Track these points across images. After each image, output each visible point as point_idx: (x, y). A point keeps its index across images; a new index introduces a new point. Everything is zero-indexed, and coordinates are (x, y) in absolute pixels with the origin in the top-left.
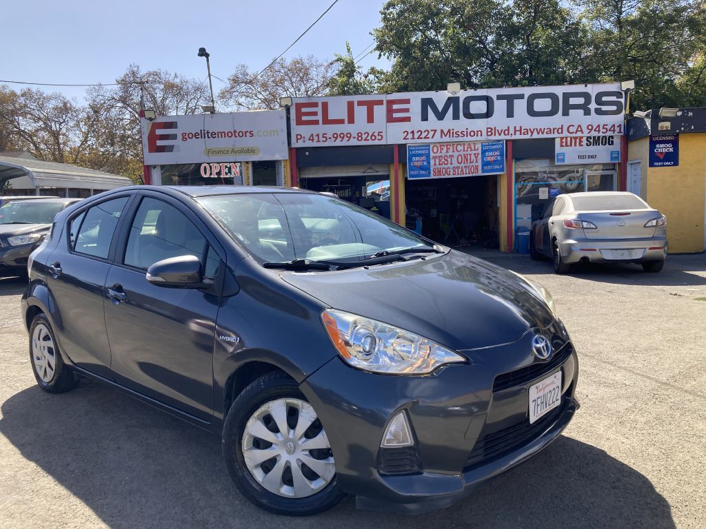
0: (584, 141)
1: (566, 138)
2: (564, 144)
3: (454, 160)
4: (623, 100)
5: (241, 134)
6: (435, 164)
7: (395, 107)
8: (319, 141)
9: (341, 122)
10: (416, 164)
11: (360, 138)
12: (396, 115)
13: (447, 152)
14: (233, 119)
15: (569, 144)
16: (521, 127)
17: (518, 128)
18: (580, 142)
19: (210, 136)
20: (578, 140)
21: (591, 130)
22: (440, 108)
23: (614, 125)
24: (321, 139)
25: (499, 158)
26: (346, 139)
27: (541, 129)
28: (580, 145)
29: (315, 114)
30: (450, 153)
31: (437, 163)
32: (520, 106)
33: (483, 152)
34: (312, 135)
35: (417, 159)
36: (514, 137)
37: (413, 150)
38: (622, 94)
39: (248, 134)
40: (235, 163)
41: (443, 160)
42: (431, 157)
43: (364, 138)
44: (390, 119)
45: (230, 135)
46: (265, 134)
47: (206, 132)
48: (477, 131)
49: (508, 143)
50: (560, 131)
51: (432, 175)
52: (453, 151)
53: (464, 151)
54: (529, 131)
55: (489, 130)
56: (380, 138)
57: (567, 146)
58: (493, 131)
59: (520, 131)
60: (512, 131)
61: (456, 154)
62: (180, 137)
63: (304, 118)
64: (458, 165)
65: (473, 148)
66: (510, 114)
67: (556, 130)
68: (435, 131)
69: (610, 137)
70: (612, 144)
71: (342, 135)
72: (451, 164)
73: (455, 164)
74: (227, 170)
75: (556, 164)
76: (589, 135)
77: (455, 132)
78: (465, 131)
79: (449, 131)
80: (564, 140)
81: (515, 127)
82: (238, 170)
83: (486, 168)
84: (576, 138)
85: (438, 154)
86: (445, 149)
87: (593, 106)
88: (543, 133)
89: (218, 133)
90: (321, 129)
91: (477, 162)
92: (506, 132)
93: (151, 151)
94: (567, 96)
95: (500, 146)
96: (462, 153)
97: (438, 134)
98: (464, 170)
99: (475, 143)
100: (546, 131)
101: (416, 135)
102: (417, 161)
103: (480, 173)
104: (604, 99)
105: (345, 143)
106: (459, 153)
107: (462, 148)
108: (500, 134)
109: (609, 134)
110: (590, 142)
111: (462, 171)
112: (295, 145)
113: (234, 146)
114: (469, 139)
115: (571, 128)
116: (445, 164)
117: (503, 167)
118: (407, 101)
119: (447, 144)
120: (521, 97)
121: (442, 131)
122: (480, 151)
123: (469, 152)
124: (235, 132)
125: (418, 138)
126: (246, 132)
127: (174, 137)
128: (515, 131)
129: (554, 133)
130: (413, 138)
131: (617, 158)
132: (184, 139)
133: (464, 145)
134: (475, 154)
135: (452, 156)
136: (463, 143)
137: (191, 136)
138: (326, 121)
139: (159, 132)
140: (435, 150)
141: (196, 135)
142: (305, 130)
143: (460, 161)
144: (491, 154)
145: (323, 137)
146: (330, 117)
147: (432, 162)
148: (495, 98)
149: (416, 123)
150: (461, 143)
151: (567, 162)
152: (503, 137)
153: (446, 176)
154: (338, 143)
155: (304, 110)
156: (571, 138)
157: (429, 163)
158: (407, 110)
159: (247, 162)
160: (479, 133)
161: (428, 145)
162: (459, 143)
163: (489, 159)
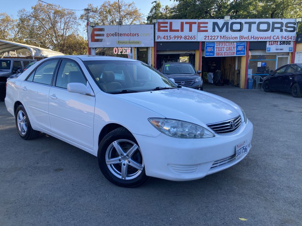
0: (279, 43)
1: (272, 41)
2: (270, 44)
3: (225, 49)
4: (296, 26)
5: (133, 35)
6: (217, 51)
7: (201, 25)
8: (167, 39)
9: (178, 31)
10: (209, 50)
11: (185, 38)
12: (201, 29)
13: (222, 46)
14: (130, 28)
15: (272, 44)
16: (254, 36)
17: (252, 37)
18: (277, 43)
19: (119, 35)
20: (276, 42)
21: (283, 38)
22: (221, 26)
23: (292, 37)
24: (168, 38)
25: (243, 49)
26: (179, 38)
27: (262, 37)
28: (277, 44)
29: (166, 27)
30: (223, 46)
31: (218, 50)
32: (254, 27)
33: (237, 46)
34: (165, 36)
35: (209, 48)
36: (251, 40)
37: (208, 44)
38: (295, 23)
39: (136, 35)
40: (128, 47)
41: (220, 49)
42: (215, 47)
43: (187, 39)
44: (199, 31)
45: (128, 35)
46: (144, 35)
47: (117, 33)
48: (236, 37)
49: (248, 43)
50: (270, 38)
51: (215, 55)
52: (225, 45)
53: (229, 45)
54: (257, 38)
55: (241, 37)
56: (194, 38)
57: (271, 44)
58: (242, 37)
59: (253, 38)
60: (250, 38)
61: (226, 47)
62: (105, 35)
63: (161, 29)
64: (227, 51)
65: (233, 44)
66: (250, 30)
67: (268, 38)
68: (218, 36)
69: (289, 41)
70: (290, 44)
71: (178, 37)
72: (223, 51)
73: (225, 51)
74: (125, 51)
75: (267, 52)
76: (281, 40)
77: (226, 37)
78: (231, 37)
79: (224, 36)
80: (271, 42)
81: (251, 36)
82: (130, 51)
83: (238, 53)
84: (275, 41)
85: (218, 46)
86: (221, 44)
87: (284, 28)
88: (263, 39)
89: (123, 34)
90: (169, 34)
91: (234, 50)
92: (248, 38)
93: (92, 41)
94: (274, 23)
95: (244, 44)
96: (228, 46)
97: (219, 37)
98: (229, 53)
99: (234, 42)
100: (264, 38)
101: (210, 38)
102: (209, 49)
103: (235, 55)
104: (289, 25)
105: (179, 40)
106: (227, 46)
107: (228, 44)
108: (245, 39)
109: (290, 40)
110: (281, 43)
111: (228, 54)
112: (157, 40)
113: (130, 40)
114: (232, 40)
115: (274, 37)
116: (221, 51)
117: (245, 53)
118: (207, 23)
119: (222, 42)
120: (255, 23)
121: (221, 37)
122: (236, 46)
123: (231, 46)
124: (131, 34)
125: (211, 39)
126: (136, 34)
127: (103, 35)
128: (251, 38)
129: (267, 39)
130: (208, 39)
131: (291, 50)
132: (107, 36)
133: (229, 43)
134: (234, 47)
135: (224, 47)
136: (229, 42)
137: (110, 35)
138: (171, 30)
139: (96, 33)
140: (217, 45)
141: (113, 35)
142: (162, 34)
143: (227, 50)
144: (240, 47)
145: (169, 37)
146: (173, 28)
147: (215, 49)
148: (244, 23)
149: (210, 33)
150: (228, 42)
151: (271, 52)
152: (246, 40)
153: (221, 56)
154: (176, 40)
155: (161, 25)
156: (274, 41)
157: (214, 50)
158: (206, 27)
159: (135, 48)
160: (236, 38)
161: (214, 42)
162: (227, 42)
163: (239, 49)
